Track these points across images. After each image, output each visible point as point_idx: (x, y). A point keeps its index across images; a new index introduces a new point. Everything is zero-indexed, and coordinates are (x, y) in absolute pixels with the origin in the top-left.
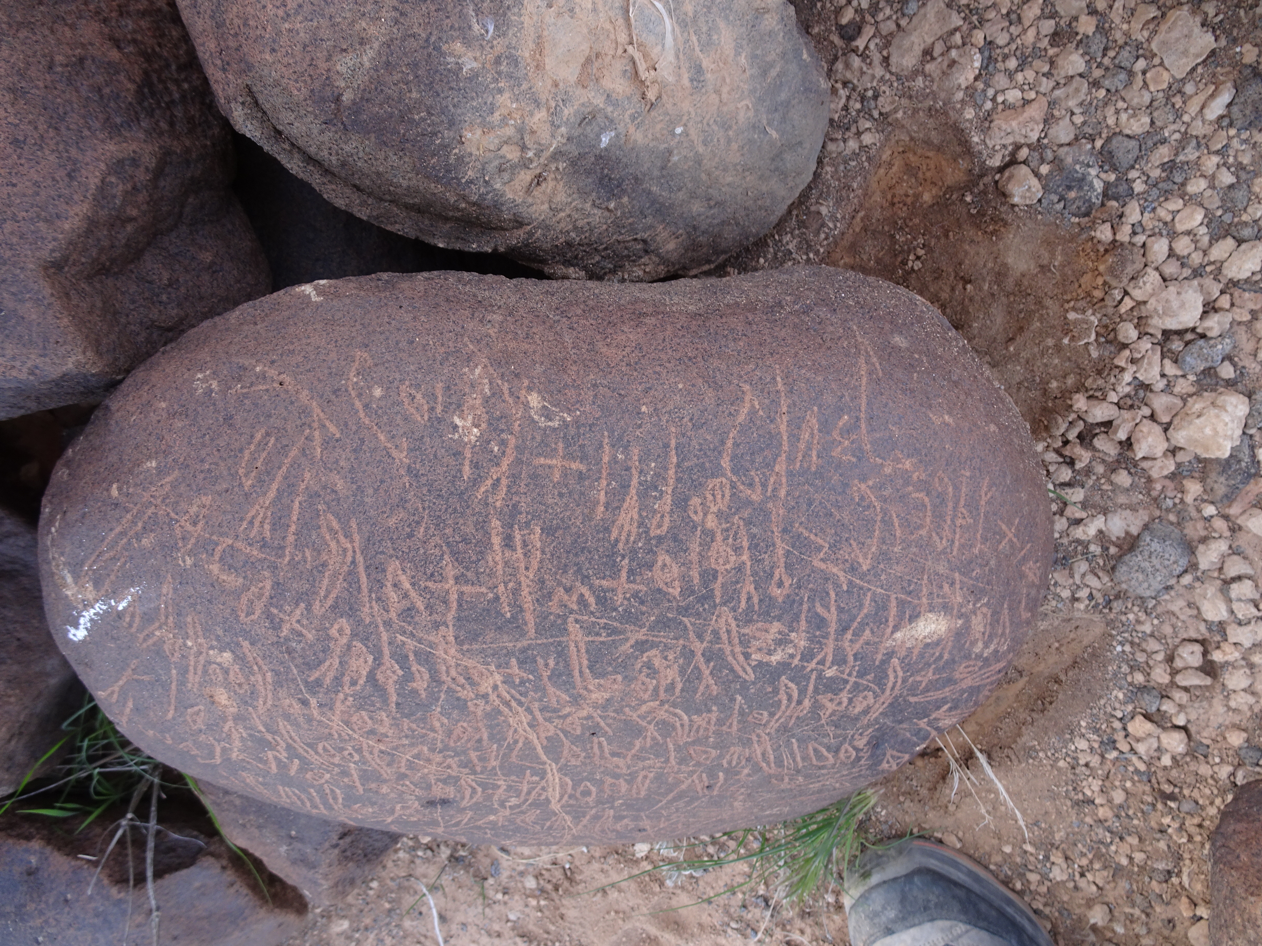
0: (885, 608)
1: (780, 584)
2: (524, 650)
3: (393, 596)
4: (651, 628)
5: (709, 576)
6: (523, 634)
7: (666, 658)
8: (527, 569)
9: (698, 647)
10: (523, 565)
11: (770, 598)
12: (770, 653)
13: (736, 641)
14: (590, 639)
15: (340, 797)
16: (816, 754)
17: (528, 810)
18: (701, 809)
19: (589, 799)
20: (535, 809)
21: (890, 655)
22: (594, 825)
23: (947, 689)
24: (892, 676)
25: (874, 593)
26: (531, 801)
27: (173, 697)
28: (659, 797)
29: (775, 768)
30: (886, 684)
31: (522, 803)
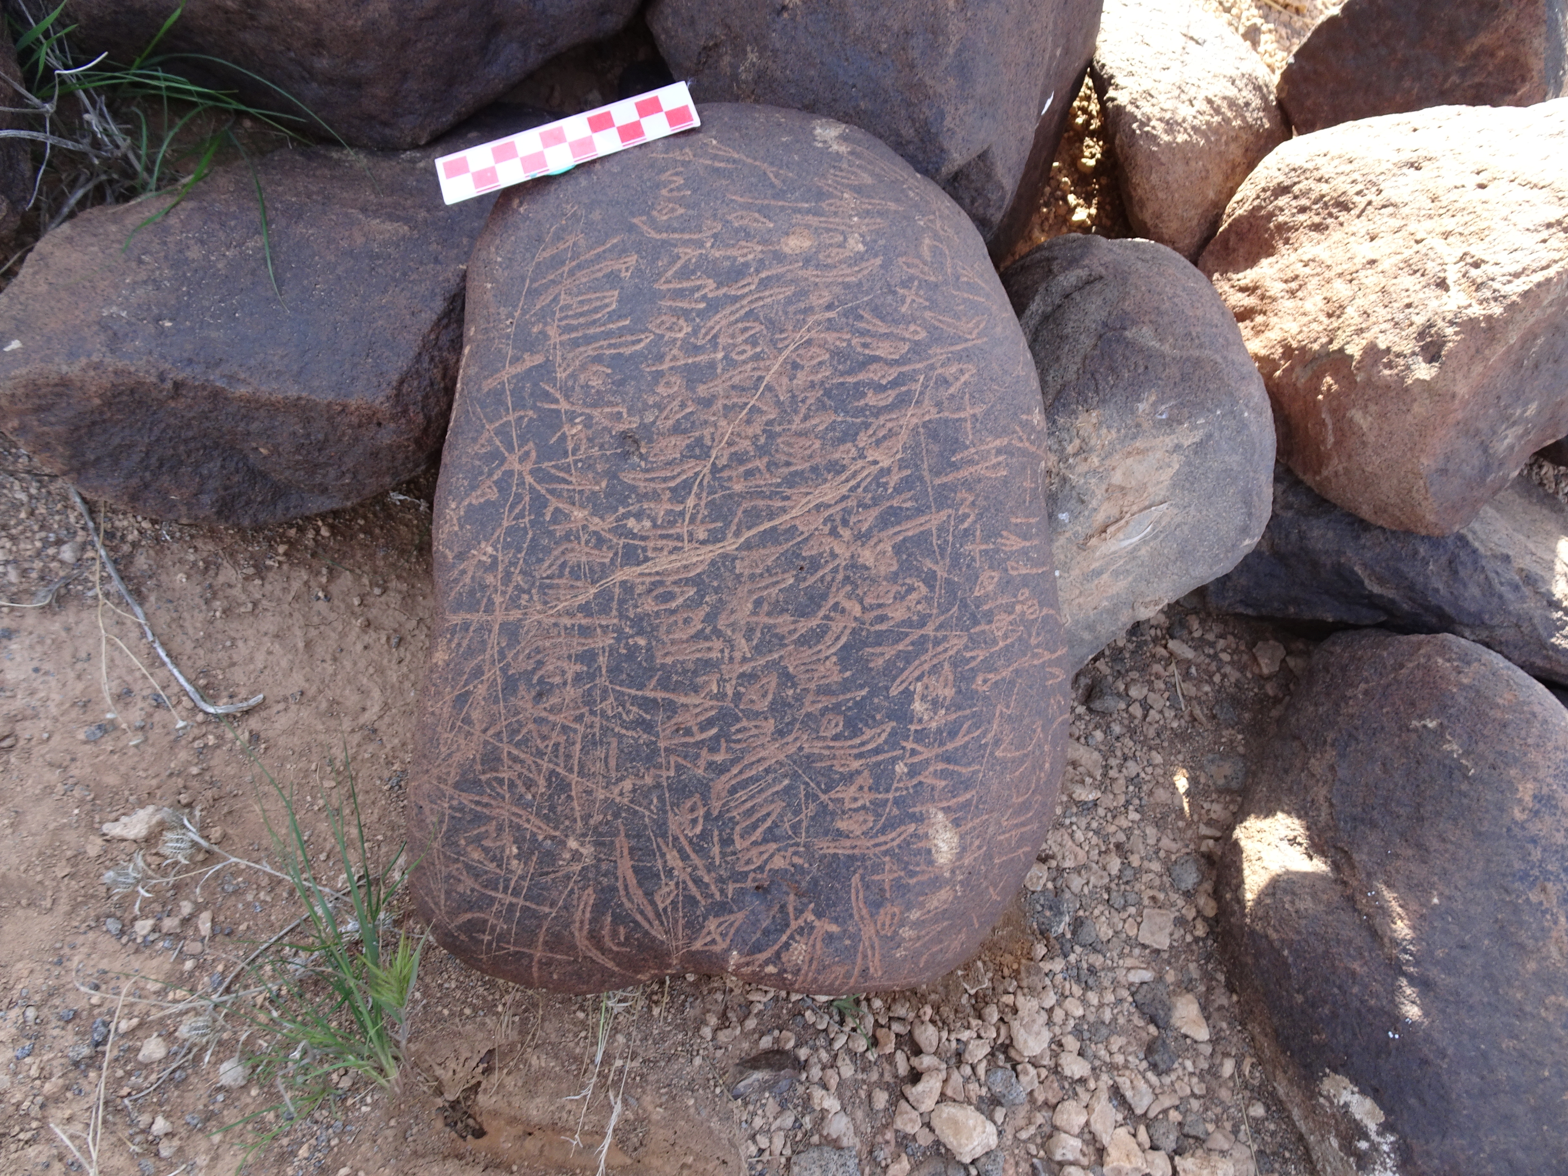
0: (966, 789)
1: (985, 681)
2: (921, 479)
3: (953, 369)
4: (948, 582)
5: (989, 617)
6: (938, 474)
7: (919, 603)
8: (987, 468)
9: (929, 630)
10: (988, 465)
11: (974, 678)
12: (923, 698)
13: (935, 661)
14: (934, 532)
15: (621, 351)
16: (758, 820)
17: (609, 548)
18: (614, 744)
19: (649, 605)
20: (616, 554)
21: (919, 819)
22: (559, 635)
23: (864, 912)
24: (894, 834)
25: (979, 771)
26: (642, 543)
27: (766, 202)
28: (654, 682)
29: (728, 786)
30: (883, 834)
31: (634, 536)
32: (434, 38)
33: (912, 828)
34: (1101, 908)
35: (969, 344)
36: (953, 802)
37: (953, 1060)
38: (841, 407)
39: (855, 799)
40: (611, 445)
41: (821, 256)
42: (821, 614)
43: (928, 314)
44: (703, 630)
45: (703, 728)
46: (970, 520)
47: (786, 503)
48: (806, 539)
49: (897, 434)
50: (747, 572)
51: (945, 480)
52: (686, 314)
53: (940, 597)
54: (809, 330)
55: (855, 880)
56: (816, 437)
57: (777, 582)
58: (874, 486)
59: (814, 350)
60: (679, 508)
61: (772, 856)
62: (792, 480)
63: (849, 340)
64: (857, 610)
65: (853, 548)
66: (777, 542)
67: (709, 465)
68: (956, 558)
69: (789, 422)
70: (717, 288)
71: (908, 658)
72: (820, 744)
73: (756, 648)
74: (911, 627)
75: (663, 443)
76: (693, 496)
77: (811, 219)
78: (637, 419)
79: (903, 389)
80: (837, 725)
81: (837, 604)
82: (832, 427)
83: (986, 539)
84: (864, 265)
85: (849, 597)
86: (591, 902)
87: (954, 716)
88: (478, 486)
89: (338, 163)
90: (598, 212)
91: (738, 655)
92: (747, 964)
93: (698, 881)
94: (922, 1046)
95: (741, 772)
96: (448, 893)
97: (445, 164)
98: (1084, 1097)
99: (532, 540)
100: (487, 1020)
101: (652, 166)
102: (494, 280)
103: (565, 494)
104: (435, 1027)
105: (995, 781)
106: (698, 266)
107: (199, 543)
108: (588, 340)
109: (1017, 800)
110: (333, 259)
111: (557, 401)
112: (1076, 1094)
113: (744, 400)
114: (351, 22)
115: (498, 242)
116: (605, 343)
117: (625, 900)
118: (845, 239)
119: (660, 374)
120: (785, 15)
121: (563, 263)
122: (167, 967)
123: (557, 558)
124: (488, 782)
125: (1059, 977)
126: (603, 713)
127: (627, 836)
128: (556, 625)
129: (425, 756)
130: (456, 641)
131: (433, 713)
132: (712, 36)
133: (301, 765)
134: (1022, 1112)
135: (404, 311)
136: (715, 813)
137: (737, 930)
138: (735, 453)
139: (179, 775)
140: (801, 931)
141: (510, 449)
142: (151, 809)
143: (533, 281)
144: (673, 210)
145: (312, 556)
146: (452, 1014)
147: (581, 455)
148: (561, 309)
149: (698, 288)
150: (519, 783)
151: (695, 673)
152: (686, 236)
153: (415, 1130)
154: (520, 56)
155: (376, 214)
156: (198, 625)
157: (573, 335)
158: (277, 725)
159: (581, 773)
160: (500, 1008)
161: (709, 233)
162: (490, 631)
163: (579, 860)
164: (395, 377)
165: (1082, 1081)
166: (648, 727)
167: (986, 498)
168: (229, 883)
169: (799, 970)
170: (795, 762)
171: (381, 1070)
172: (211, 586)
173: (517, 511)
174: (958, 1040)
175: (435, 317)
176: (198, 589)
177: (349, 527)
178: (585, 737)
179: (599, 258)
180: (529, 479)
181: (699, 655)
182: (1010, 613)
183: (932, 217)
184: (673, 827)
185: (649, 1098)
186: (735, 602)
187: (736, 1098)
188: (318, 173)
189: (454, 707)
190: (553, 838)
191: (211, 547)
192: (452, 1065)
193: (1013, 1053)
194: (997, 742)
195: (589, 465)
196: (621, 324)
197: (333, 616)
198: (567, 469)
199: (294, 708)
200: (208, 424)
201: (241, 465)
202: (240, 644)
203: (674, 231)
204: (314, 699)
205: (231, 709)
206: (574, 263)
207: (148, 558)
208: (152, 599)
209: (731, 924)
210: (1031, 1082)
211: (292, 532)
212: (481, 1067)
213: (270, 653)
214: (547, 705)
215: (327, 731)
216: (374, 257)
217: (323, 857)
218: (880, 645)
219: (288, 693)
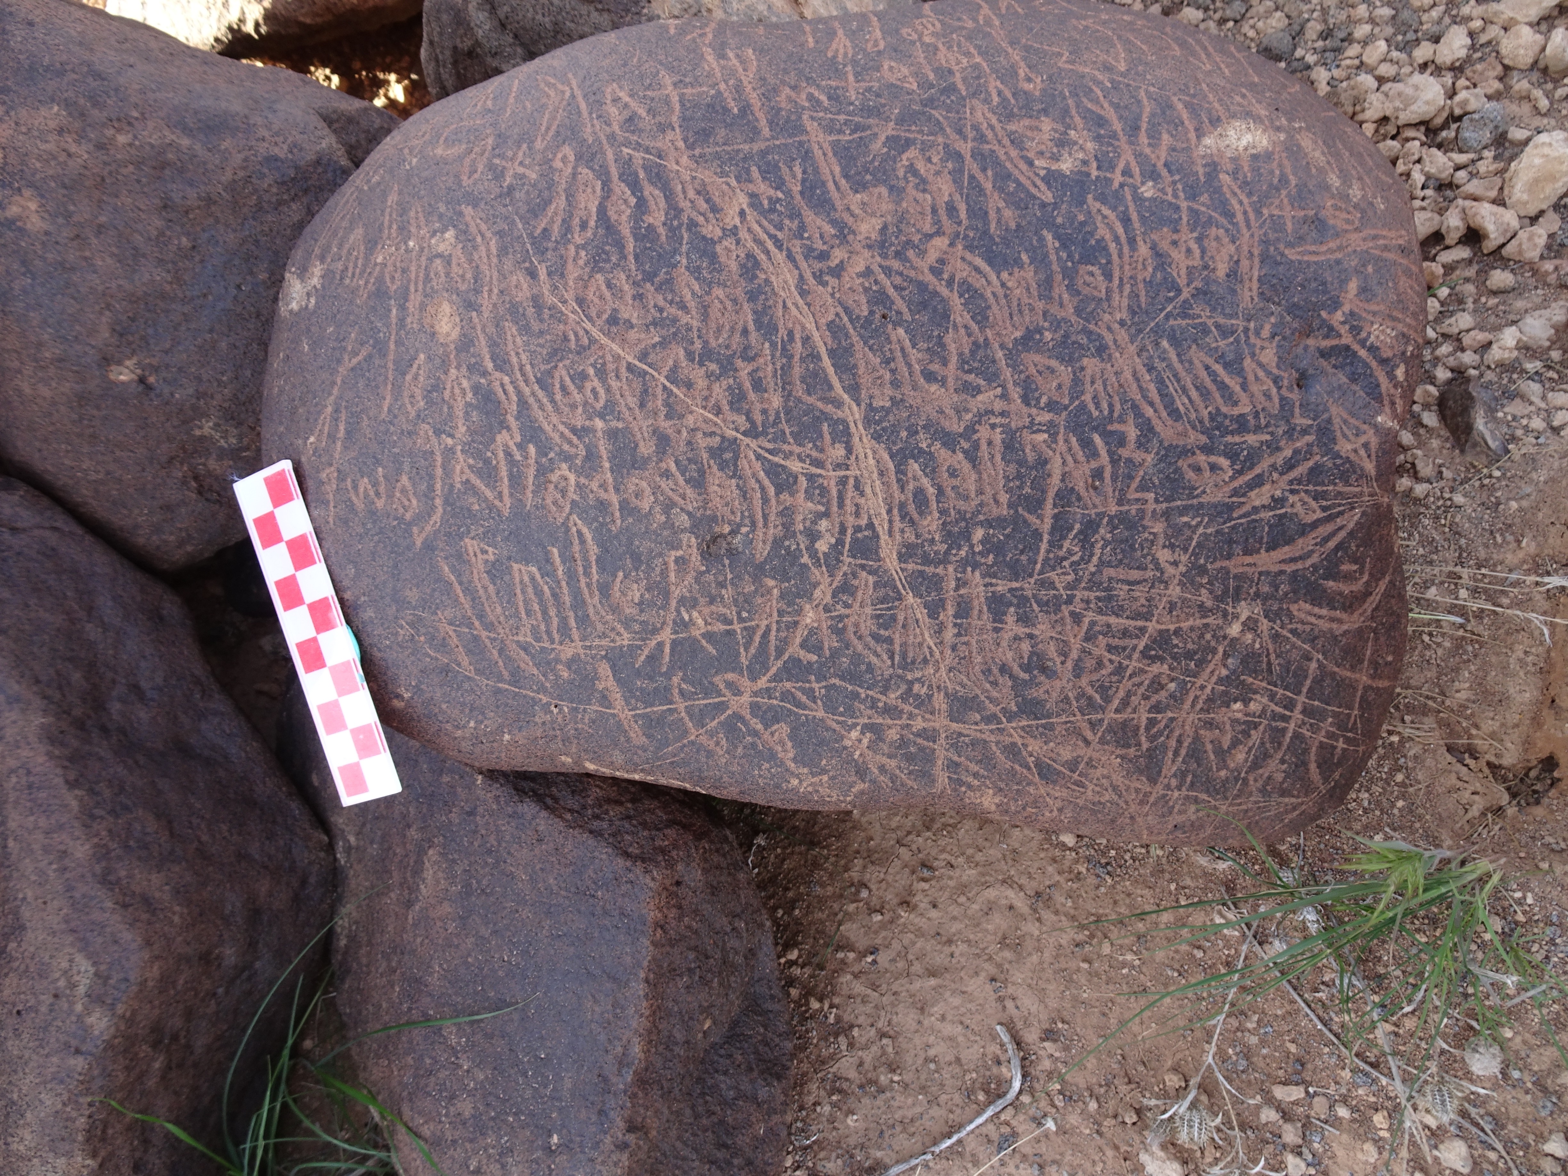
0: (1171, 107)
1: (1029, 80)
2: (764, 153)
3: (613, 111)
4: (900, 121)
5: (944, 73)
6: (756, 131)
7: (929, 160)
8: (745, 70)
9: (966, 148)
10: (740, 70)
11: (1025, 93)
12: (1055, 158)
13: (1006, 141)
14: (834, 137)
15: (593, 558)
16: (1214, 381)
17: (855, 575)
18: (1112, 572)
19: (931, 523)
20: (863, 567)
21: (1213, 167)
22: (966, 644)
23: (1332, 245)
24: (1234, 202)
25: (1147, 91)
26: (850, 532)
27: (390, 365)
28: (1032, 519)
29: (1170, 422)
30: (1233, 215)
31: (840, 542)
32: (195, 821)
33: (1225, 178)
34: (1246, 28)
35: (578, 93)
36: (1190, 125)
37: (1449, 193)
38: (667, 259)
39: (1189, 251)
40: (720, 572)
41: (463, 287)
42: (944, 291)
43: (539, 145)
44: (965, 452)
45: (1094, 454)
46: (816, 94)
47: (797, 336)
48: (846, 310)
49: (704, 184)
50: (889, 391)
51: (763, 122)
52: (542, 472)
53: (921, 132)
54: (565, 302)
55: (1292, 254)
56: (708, 293)
57: (903, 349)
58: (774, 216)
59: (590, 295)
60: (803, 482)
61: (1261, 365)
62: (768, 328)
63: (577, 247)
64: (941, 243)
65: (858, 247)
66: (849, 350)
67: (747, 440)
68: (868, 111)
69: (689, 329)
70: (508, 429)
71: (1003, 177)
72: (1116, 297)
73: (989, 380)
74: (961, 171)
75: (717, 502)
76: (787, 463)
77: (412, 305)
78: (685, 537)
79: (642, 175)
80: (1092, 274)
81: (932, 269)
82: (695, 272)
83: (840, 74)
84: (473, 229)
85: (922, 253)
86: (1308, 607)
87: (1078, 119)
88: (770, 749)
89: (352, 938)
90: (408, 593)
91: (998, 405)
92: (1393, 403)
93: (1290, 465)
94: (1431, 230)
95: (1151, 404)
96: (1283, 793)
97: (349, 794)
98: (1494, 31)
99: (843, 678)
100: (1411, 753)
101: (346, 522)
102: (500, 730)
103: (783, 634)
104: (1420, 818)
105: (1158, 72)
106: (478, 455)
107: (810, 1100)
108: (579, 603)
109: (1177, 51)
110: (471, 940)
111: (660, 645)
112: (1489, 43)
113: (659, 391)
114: (176, 919)
115: (449, 727)
116: (583, 581)
117: (1309, 563)
118: (439, 256)
119: (624, 505)
120: (152, 380)
121: (476, 638)
122: (1345, 1138)
123: (867, 646)
124: (1152, 739)
125: (1336, 73)
126: (1070, 587)
127: (1229, 557)
128: (954, 648)
129: (1113, 821)
130: (970, 779)
131: (1060, 810)
132: (184, 482)
133: (1083, 981)
134: (1513, 108)
135: (537, 851)
136: (1204, 439)
137: (1353, 415)
138: (731, 403)
139: (1100, 1125)
140: (1355, 330)
141: (721, 707)
142: (1144, 1158)
143: (501, 679)
144: (404, 491)
145: (822, 969)
146: (1403, 796)
147: (731, 613)
148: (538, 640)
149: (508, 454)
150: (1155, 698)
151: (1021, 463)
152: (439, 472)
153: (1551, 840)
154: (216, 720)
155: (413, 889)
156: (910, 1101)
157: (572, 623)
158: (1034, 1009)
159: (1147, 617)
160: (1395, 739)
161: (434, 440)
162: (960, 734)
163: (1256, 621)
164: (621, 863)
165: (1471, 34)
166: (1090, 526)
167: (786, 72)
168: (1235, 1064)
169: (1404, 335)
170: (1140, 331)
171: (1482, 880)
172: (861, 1087)
173: (804, 699)
174: (1423, 188)
175: (544, 814)
176: (866, 1101)
177: (786, 927)
178: (1100, 612)
179: (469, 590)
180: (763, 682)
181: (998, 458)
182: (936, 49)
183: (406, 151)
184: (1220, 496)
185: (1509, 556)
186: (928, 408)
187: (1507, 451)
188: (364, 961)
189: (1055, 782)
190: (1226, 655)
191: (813, 1086)
192: (1466, 795)
193: (1439, 121)
194: (1108, 68)
195: (745, 602)
196: (558, 561)
197: (896, 945)
198: (750, 632)
199: (1011, 990)
200: (676, 1091)
201: (722, 1052)
202: (932, 1052)
203: (431, 488)
204: (999, 966)
205: (1016, 1063)
206: (477, 623)
207: (828, 1159)
208: (879, 1154)
209: (1345, 422)
210: (1477, 96)
211: (794, 992)
212: (1468, 761)
213: (943, 1018)
214: (1058, 660)
215: (1039, 950)
216: (467, 891)
217: (1199, 954)
218: (986, 213)
219: (993, 996)
